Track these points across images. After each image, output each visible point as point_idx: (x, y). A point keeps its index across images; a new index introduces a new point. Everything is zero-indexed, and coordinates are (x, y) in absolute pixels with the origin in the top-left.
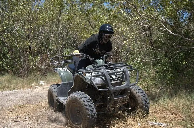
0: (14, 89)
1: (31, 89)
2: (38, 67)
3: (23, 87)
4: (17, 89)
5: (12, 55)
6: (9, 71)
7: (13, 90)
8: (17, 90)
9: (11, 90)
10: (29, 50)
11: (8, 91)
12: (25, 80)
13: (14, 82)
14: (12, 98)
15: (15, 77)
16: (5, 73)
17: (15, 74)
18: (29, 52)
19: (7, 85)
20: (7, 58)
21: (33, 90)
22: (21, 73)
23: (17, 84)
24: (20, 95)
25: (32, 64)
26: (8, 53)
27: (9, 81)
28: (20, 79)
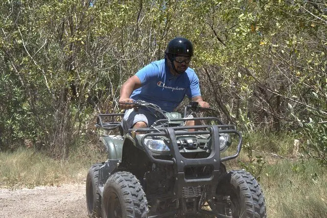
0: (38, 184)
1: (76, 185)
2: (91, 133)
3: (56, 181)
4: (45, 185)
5: (33, 105)
6: (26, 141)
7: (36, 187)
8: (43, 188)
9: (31, 186)
10: (70, 94)
11: (23, 189)
12: (62, 163)
13: (37, 167)
14: (33, 204)
15: (39, 155)
16: (17, 147)
17: (39, 149)
18: (72, 99)
19: (22, 174)
20: (23, 113)
21: (79, 187)
22: (54, 146)
23: (43, 172)
24: (51, 199)
25: (77, 125)
26: (24, 100)
27: (26, 166)
28: (52, 160)
